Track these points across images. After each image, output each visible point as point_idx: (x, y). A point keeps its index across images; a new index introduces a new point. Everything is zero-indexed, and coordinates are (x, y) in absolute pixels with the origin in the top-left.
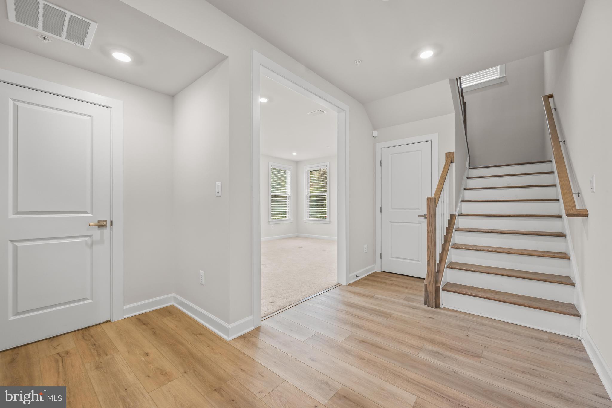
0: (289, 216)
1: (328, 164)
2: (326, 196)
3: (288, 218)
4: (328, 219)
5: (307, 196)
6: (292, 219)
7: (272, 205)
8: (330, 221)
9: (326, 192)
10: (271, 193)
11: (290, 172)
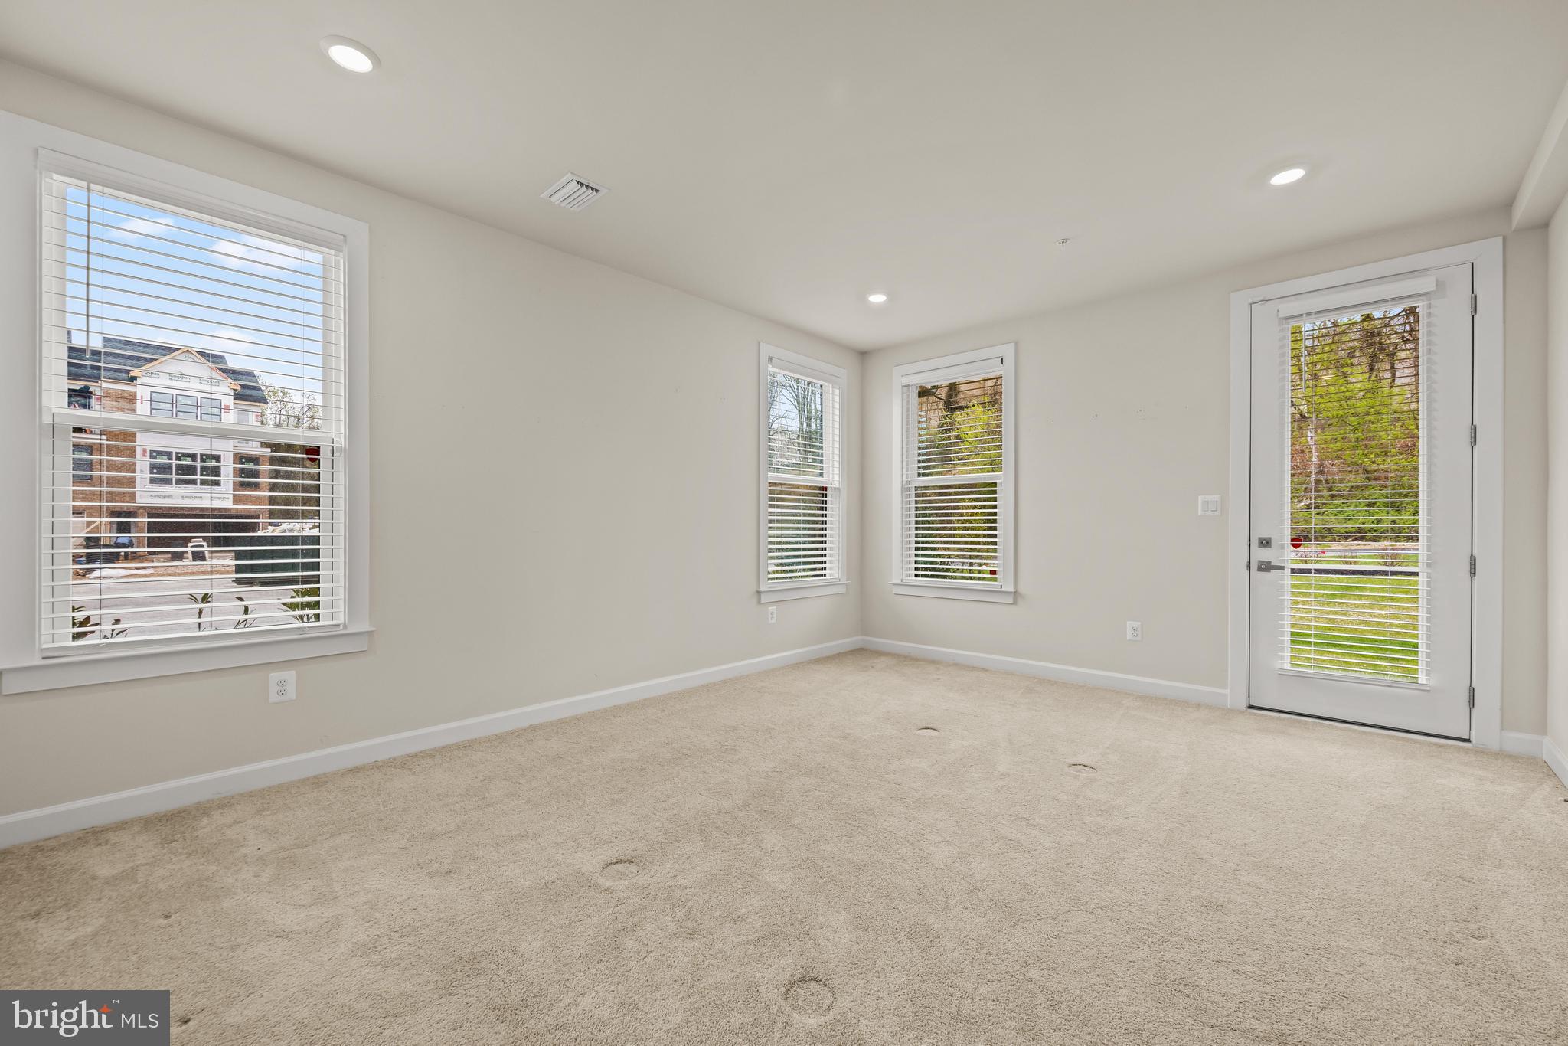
0: (834, 570)
1: (1008, 351)
2: (994, 484)
3: (831, 575)
4: (1005, 582)
5: (905, 489)
6: (844, 581)
7: (771, 521)
8: (1015, 593)
9: (1000, 470)
10: (770, 474)
11: (837, 392)
